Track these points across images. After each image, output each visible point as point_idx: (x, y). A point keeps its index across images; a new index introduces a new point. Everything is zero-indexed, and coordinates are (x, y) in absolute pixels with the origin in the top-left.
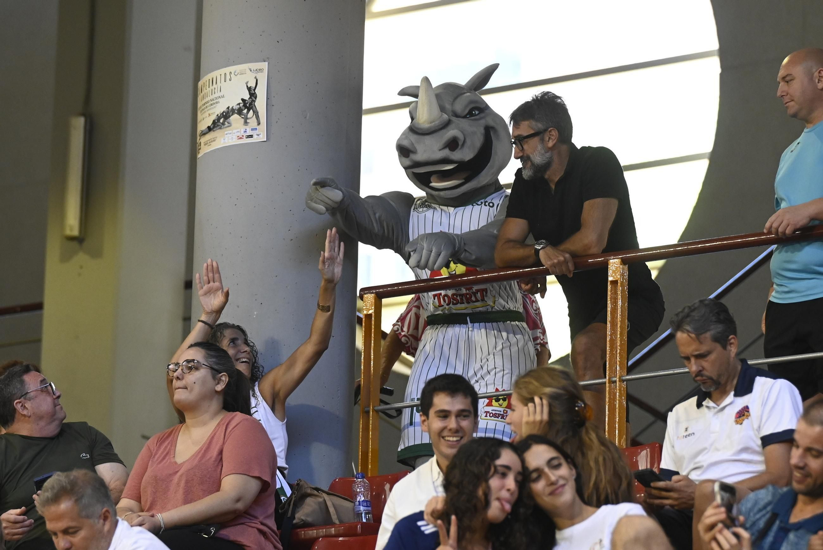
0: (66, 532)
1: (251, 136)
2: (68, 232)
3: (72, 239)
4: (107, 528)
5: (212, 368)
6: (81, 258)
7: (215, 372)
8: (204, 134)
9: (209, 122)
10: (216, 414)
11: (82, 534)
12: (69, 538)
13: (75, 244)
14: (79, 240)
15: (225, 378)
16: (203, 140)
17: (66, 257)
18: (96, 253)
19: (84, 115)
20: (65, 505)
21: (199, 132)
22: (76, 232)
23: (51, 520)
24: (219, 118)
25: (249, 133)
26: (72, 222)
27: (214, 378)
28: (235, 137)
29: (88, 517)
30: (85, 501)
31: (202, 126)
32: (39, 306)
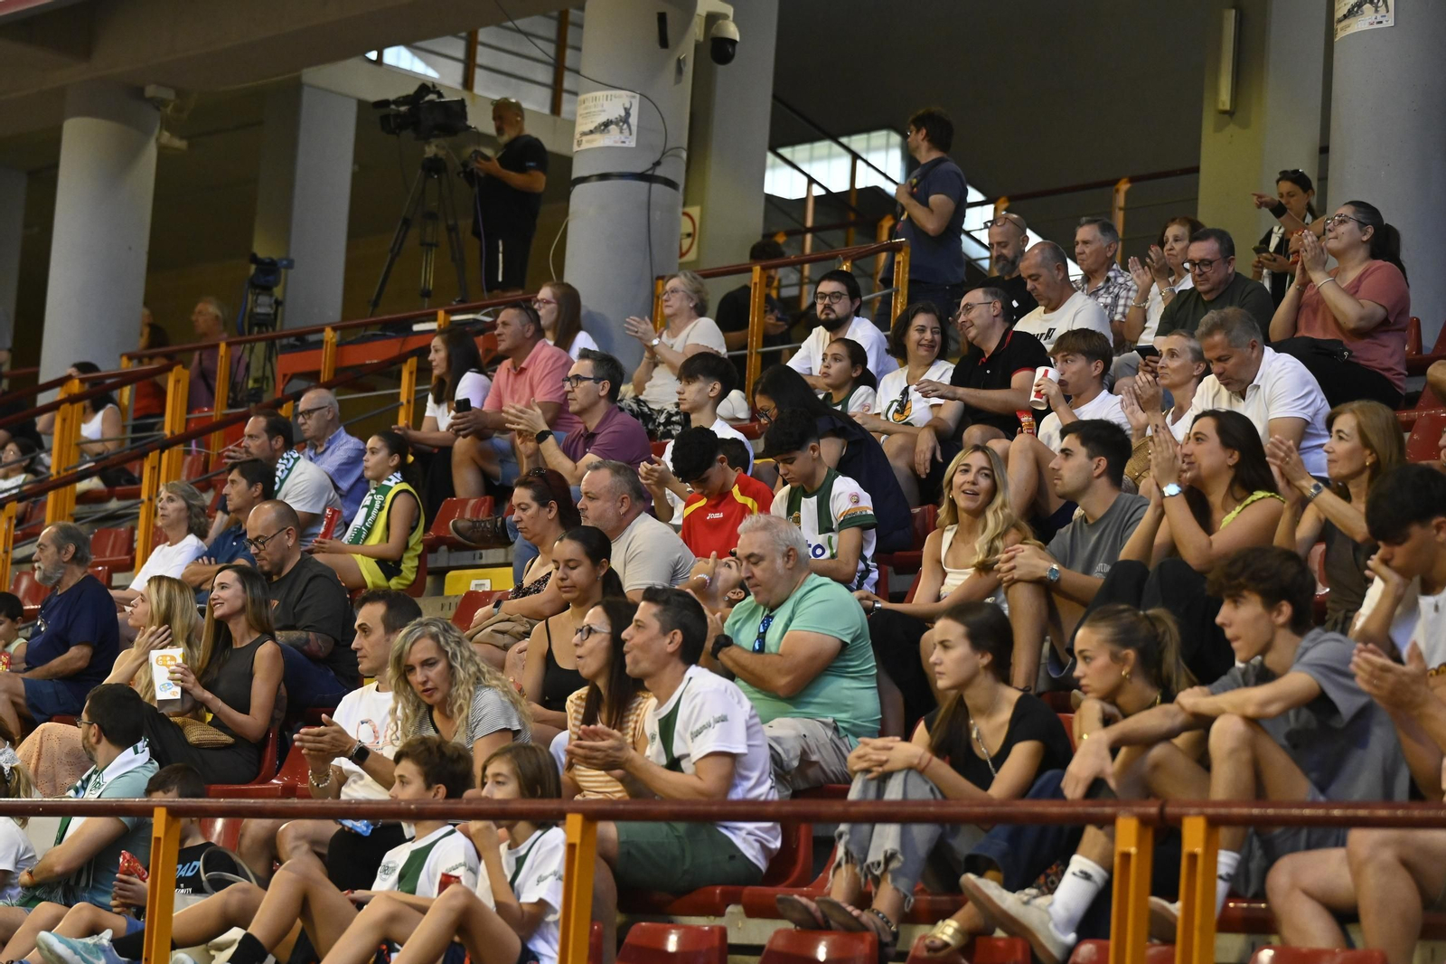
0: (1219, 359)
1: (1381, 22)
2: (1221, 107)
3: (1225, 112)
4: (1254, 355)
5: (1358, 221)
6: (1232, 129)
7: (1362, 225)
8: (1340, 21)
9: (1344, 11)
10: (1362, 262)
11: (1232, 361)
12: (1221, 364)
13: (1226, 116)
14: (1230, 113)
15: (1371, 230)
16: (1340, 26)
17: (1219, 128)
18: (1245, 125)
19: (1234, 7)
20: (1218, 338)
21: (1336, 19)
22: (1227, 107)
23: (1207, 351)
24: (1353, 7)
25: (1379, 19)
26: (1225, 99)
27: (1360, 229)
28: (1367, 24)
29: (1237, 347)
30: (1234, 333)
31: (1339, 14)
32: (1196, 170)
